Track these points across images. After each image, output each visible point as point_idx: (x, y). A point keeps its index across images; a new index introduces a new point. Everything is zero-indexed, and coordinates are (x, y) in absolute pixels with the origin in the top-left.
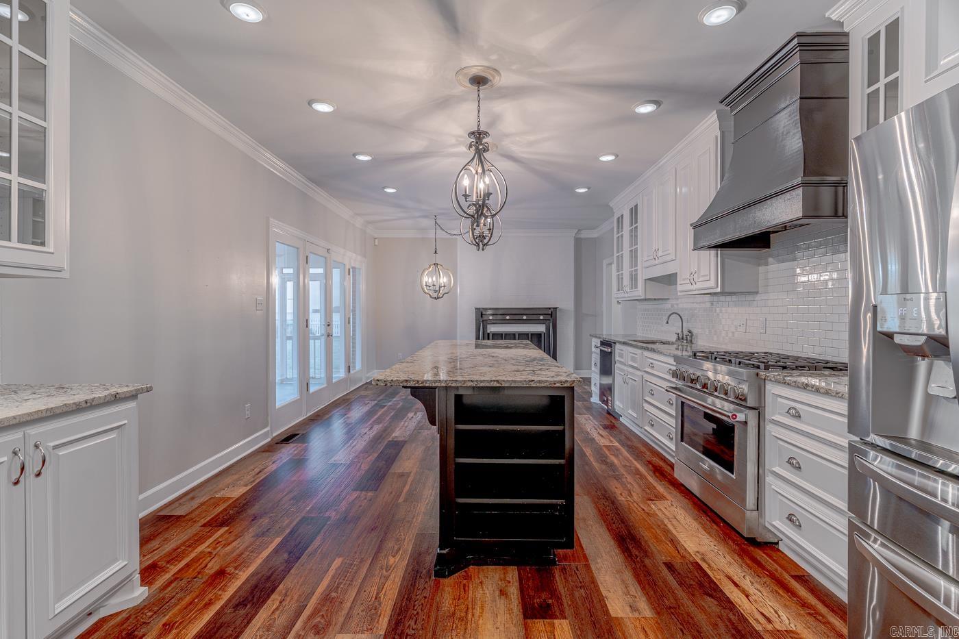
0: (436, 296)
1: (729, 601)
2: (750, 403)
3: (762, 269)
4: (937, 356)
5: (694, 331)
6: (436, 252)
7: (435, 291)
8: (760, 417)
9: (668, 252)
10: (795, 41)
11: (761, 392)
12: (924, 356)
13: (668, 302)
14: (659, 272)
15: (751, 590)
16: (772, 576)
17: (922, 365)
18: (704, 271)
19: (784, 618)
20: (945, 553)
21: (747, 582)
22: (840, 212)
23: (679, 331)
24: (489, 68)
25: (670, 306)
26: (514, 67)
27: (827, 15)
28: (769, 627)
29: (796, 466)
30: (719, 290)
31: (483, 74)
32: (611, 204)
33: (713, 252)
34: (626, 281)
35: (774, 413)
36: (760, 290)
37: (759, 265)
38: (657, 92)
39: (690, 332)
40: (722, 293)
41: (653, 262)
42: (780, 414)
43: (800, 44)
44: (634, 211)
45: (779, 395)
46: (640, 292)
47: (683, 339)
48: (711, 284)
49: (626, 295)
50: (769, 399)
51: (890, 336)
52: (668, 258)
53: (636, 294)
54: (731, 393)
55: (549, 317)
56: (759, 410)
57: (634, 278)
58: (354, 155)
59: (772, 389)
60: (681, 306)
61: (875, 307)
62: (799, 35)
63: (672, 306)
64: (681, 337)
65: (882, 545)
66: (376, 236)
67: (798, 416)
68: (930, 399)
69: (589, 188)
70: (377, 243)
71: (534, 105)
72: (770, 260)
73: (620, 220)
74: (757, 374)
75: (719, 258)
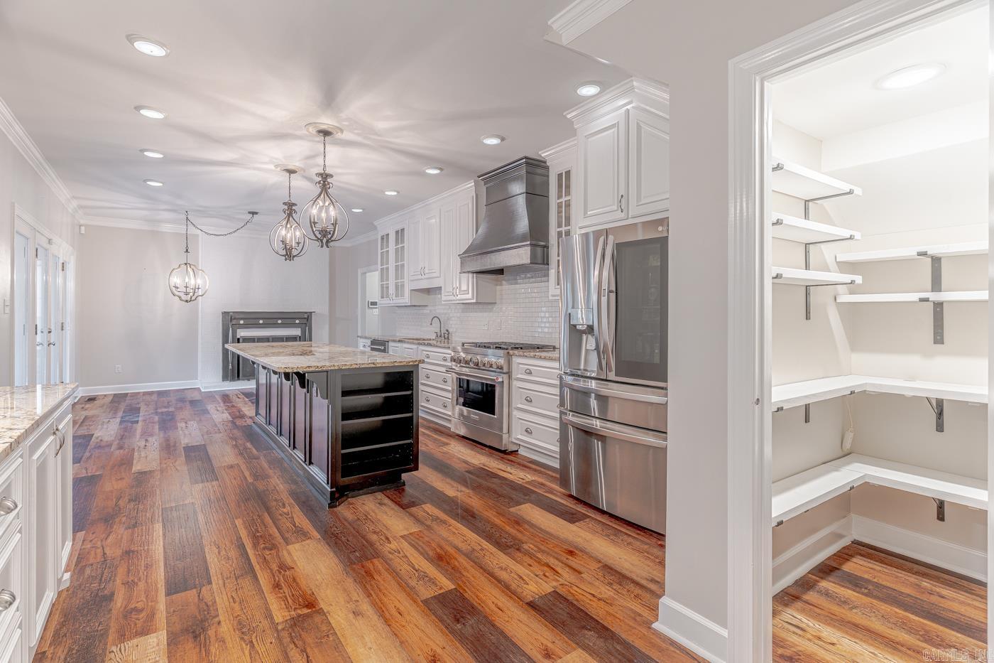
0: (189, 299)
1: (503, 477)
2: (505, 370)
3: (498, 287)
4: (589, 333)
5: (450, 330)
6: (187, 251)
7: (187, 294)
8: (510, 377)
9: (434, 271)
10: (524, 160)
11: (509, 363)
12: (586, 333)
13: (426, 308)
14: (425, 285)
15: (512, 471)
16: (519, 464)
17: (584, 337)
18: (464, 287)
19: (529, 477)
20: (594, 409)
21: (509, 469)
22: (546, 261)
23: (438, 330)
24: (338, 127)
25: (428, 312)
26: (356, 131)
27: (540, 153)
28: (524, 481)
29: (529, 400)
30: (474, 301)
31: (330, 130)
32: (376, 223)
33: (471, 275)
34: (392, 290)
35: (517, 374)
36: (498, 301)
37: (497, 285)
38: (442, 164)
39: (447, 331)
40: (477, 303)
41: (420, 277)
42: (521, 374)
43: (526, 163)
44: (400, 234)
45: (520, 362)
46: (406, 300)
47: (441, 336)
48: (470, 296)
49: (391, 302)
50: (514, 366)
51: (575, 326)
52: (434, 275)
53: (404, 301)
54: (494, 366)
55: (305, 321)
56: (509, 373)
57: (399, 289)
58: (143, 151)
59: (516, 360)
60: (438, 311)
61: (570, 314)
62: (526, 158)
63: (431, 311)
64: (439, 334)
65: (573, 415)
66: (82, 222)
67: (530, 373)
68: (587, 351)
69: (363, 209)
70: (83, 232)
71: (355, 153)
72: (504, 282)
73: (385, 238)
74: (508, 353)
75: (475, 280)
